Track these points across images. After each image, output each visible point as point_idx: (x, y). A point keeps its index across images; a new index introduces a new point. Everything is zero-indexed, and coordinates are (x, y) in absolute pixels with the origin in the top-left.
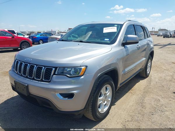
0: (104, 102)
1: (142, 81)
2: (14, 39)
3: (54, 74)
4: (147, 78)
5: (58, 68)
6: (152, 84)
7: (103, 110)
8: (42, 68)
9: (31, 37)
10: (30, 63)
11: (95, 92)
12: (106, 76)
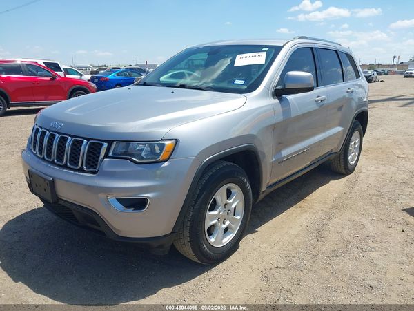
0: (224, 223)
1: (336, 181)
2: (54, 83)
3: (106, 156)
4: (349, 176)
5: (115, 142)
6: (356, 189)
7: (220, 240)
8: (82, 142)
9: (97, 78)
10: (60, 131)
11: (198, 198)
12: (229, 164)
